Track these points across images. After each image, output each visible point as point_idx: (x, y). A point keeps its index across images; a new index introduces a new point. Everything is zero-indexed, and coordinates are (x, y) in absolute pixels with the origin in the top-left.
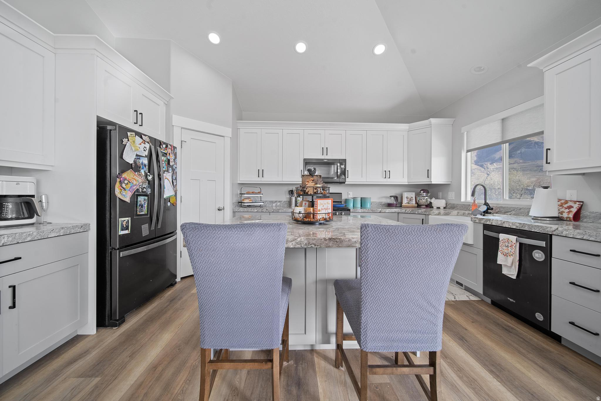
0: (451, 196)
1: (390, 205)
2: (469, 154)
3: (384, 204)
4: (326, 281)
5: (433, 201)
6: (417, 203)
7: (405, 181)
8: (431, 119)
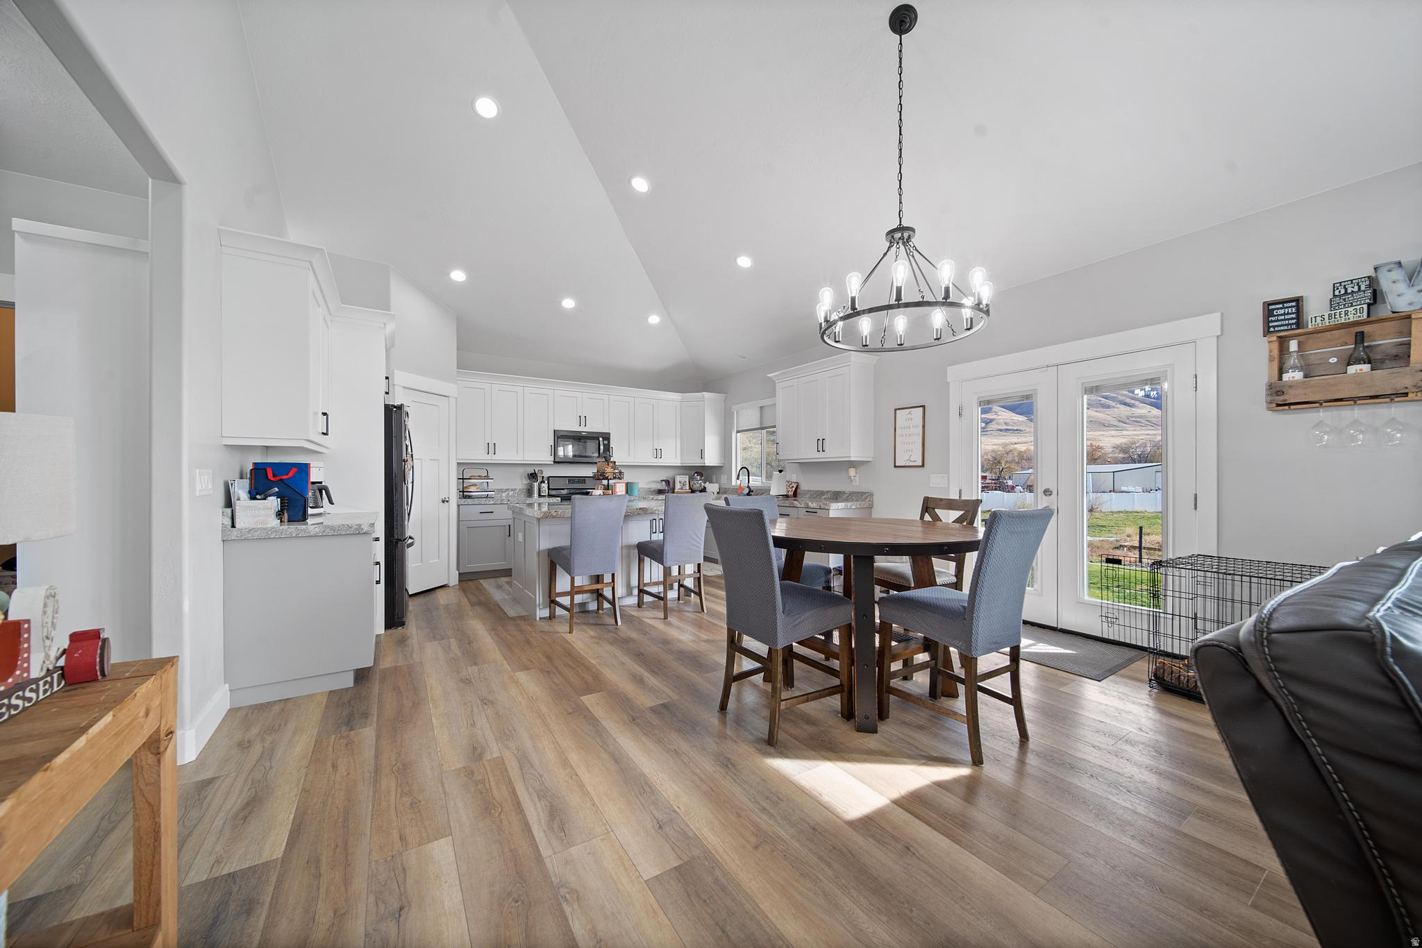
0: (724, 479)
1: (660, 492)
2: (738, 434)
3: (654, 491)
4: (629, 547)
5: (707, 485)
6: (690, 488)
7: (677, 462)
8: (704, 393)
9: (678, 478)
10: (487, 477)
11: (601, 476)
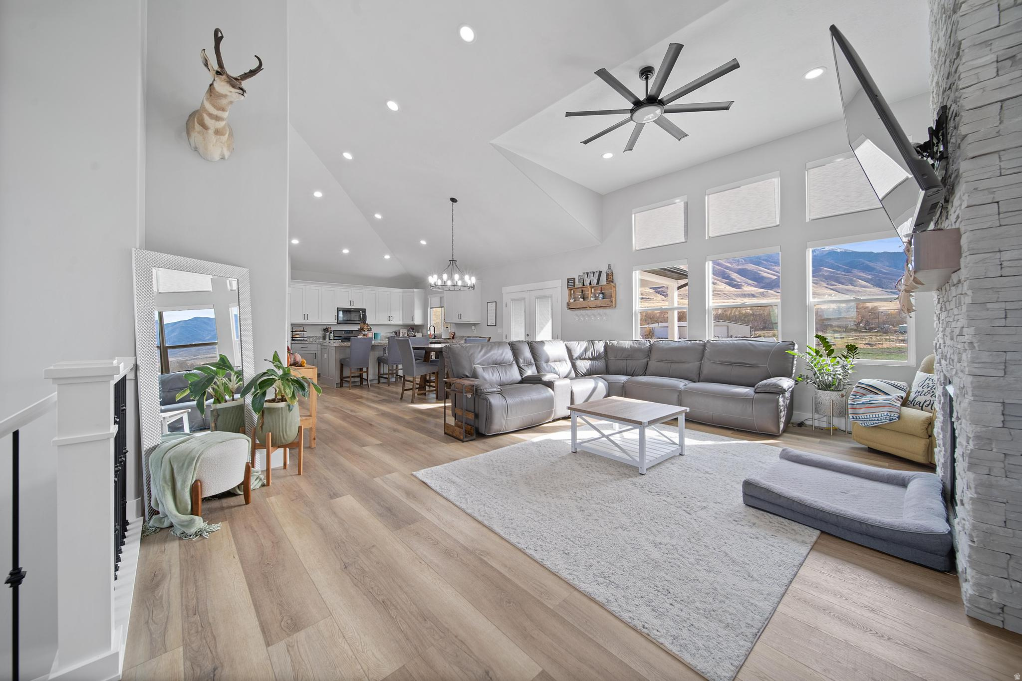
0: (424, 331)
2: (431, 309)
5: (416, 334)
7: (401, 323)
8: (414, 289)
9: (401, 331)
10: (303, 331)
11: (362, 330)
